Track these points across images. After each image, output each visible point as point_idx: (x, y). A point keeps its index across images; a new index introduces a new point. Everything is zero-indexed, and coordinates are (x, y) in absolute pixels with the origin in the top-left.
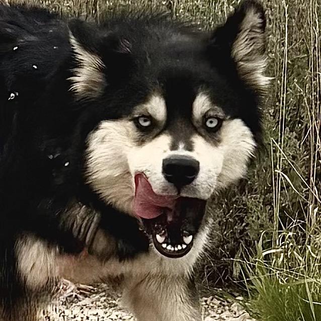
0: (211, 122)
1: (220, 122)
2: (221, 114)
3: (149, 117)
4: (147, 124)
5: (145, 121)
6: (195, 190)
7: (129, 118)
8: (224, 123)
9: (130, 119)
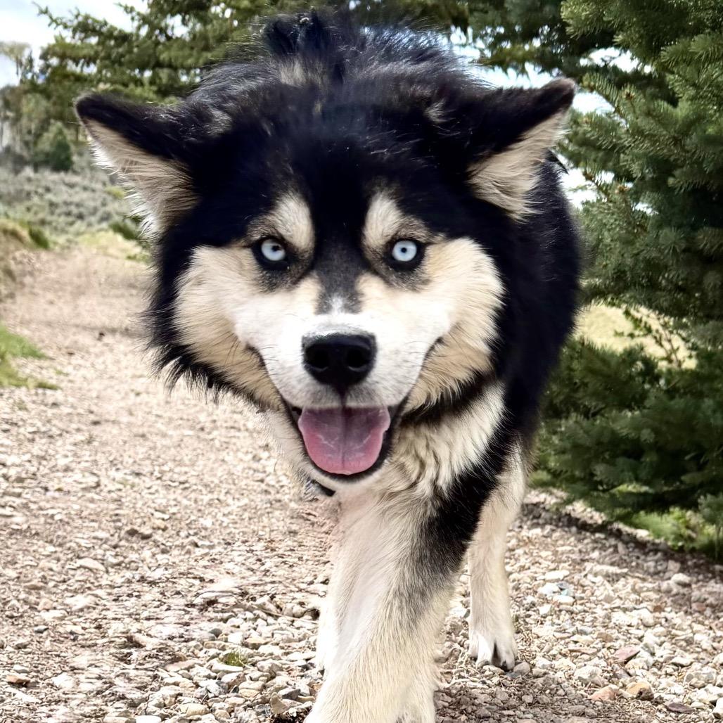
0: (404, 250)
1: (421, 248)
2: (421, 234)
3: (280, 242)
4: (277, 256)
5: (275, 249)
6: (371, 394)
7: (242, 242)
8: (430, 251)
9: (243, 244)
